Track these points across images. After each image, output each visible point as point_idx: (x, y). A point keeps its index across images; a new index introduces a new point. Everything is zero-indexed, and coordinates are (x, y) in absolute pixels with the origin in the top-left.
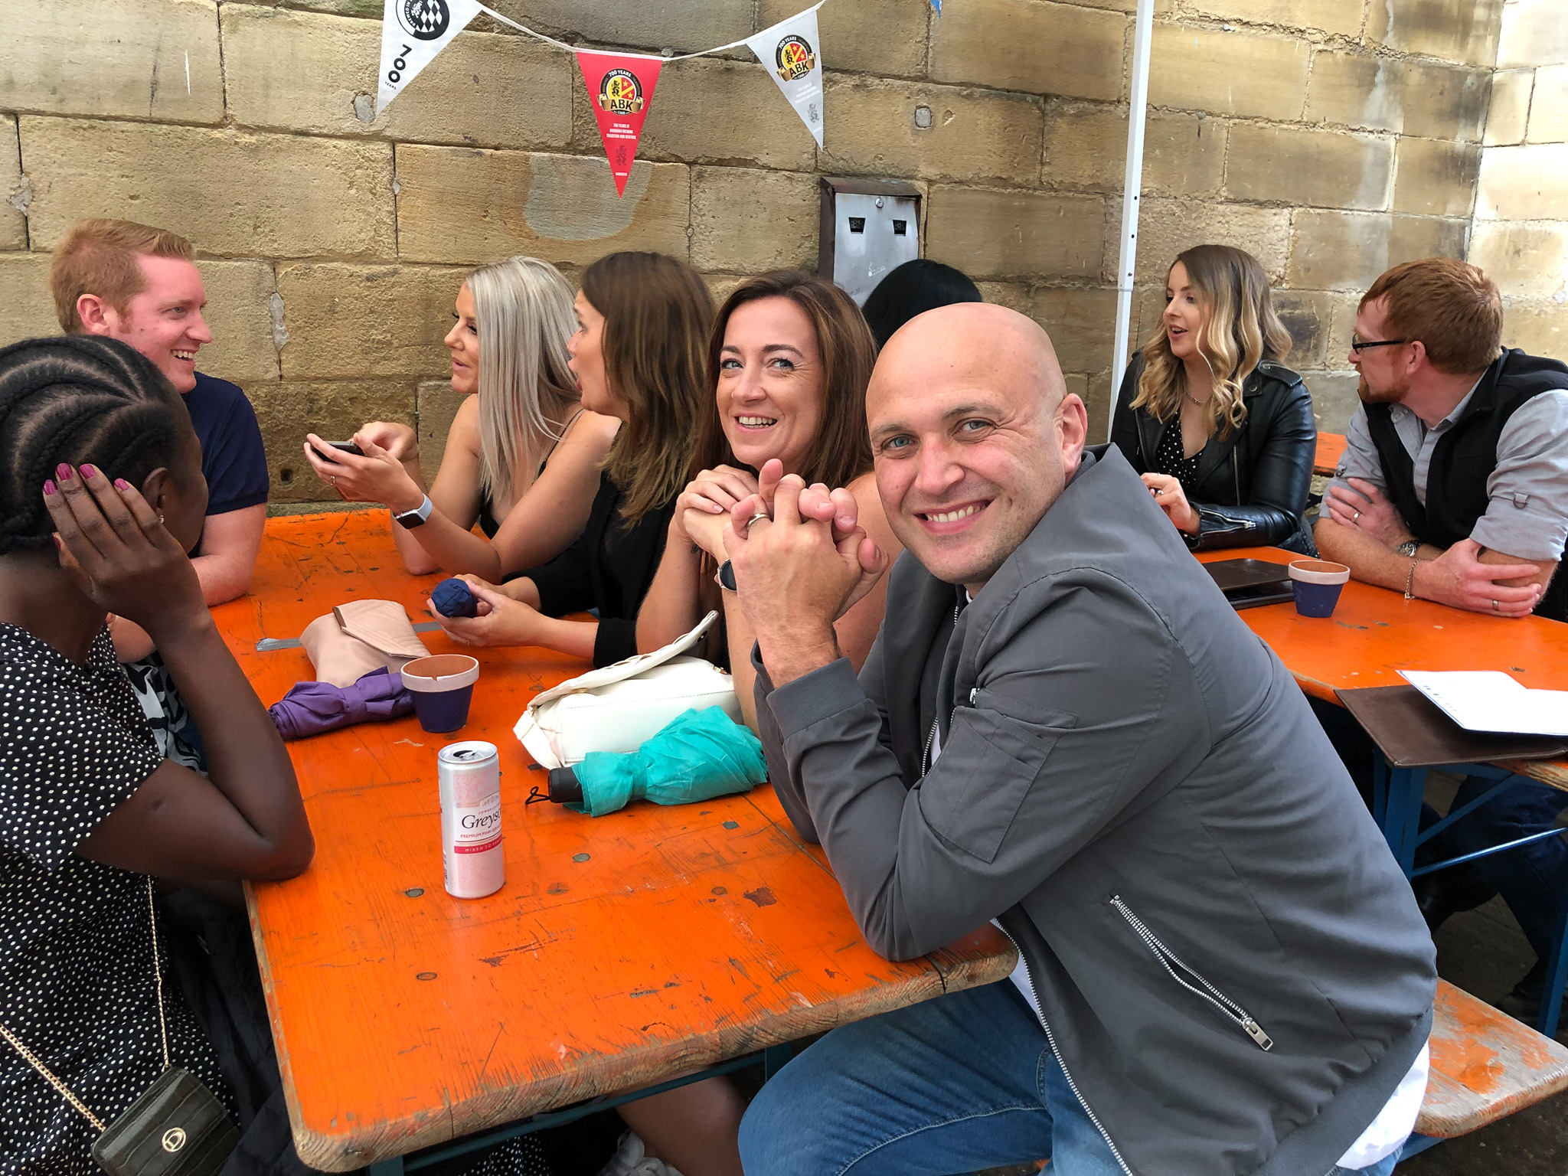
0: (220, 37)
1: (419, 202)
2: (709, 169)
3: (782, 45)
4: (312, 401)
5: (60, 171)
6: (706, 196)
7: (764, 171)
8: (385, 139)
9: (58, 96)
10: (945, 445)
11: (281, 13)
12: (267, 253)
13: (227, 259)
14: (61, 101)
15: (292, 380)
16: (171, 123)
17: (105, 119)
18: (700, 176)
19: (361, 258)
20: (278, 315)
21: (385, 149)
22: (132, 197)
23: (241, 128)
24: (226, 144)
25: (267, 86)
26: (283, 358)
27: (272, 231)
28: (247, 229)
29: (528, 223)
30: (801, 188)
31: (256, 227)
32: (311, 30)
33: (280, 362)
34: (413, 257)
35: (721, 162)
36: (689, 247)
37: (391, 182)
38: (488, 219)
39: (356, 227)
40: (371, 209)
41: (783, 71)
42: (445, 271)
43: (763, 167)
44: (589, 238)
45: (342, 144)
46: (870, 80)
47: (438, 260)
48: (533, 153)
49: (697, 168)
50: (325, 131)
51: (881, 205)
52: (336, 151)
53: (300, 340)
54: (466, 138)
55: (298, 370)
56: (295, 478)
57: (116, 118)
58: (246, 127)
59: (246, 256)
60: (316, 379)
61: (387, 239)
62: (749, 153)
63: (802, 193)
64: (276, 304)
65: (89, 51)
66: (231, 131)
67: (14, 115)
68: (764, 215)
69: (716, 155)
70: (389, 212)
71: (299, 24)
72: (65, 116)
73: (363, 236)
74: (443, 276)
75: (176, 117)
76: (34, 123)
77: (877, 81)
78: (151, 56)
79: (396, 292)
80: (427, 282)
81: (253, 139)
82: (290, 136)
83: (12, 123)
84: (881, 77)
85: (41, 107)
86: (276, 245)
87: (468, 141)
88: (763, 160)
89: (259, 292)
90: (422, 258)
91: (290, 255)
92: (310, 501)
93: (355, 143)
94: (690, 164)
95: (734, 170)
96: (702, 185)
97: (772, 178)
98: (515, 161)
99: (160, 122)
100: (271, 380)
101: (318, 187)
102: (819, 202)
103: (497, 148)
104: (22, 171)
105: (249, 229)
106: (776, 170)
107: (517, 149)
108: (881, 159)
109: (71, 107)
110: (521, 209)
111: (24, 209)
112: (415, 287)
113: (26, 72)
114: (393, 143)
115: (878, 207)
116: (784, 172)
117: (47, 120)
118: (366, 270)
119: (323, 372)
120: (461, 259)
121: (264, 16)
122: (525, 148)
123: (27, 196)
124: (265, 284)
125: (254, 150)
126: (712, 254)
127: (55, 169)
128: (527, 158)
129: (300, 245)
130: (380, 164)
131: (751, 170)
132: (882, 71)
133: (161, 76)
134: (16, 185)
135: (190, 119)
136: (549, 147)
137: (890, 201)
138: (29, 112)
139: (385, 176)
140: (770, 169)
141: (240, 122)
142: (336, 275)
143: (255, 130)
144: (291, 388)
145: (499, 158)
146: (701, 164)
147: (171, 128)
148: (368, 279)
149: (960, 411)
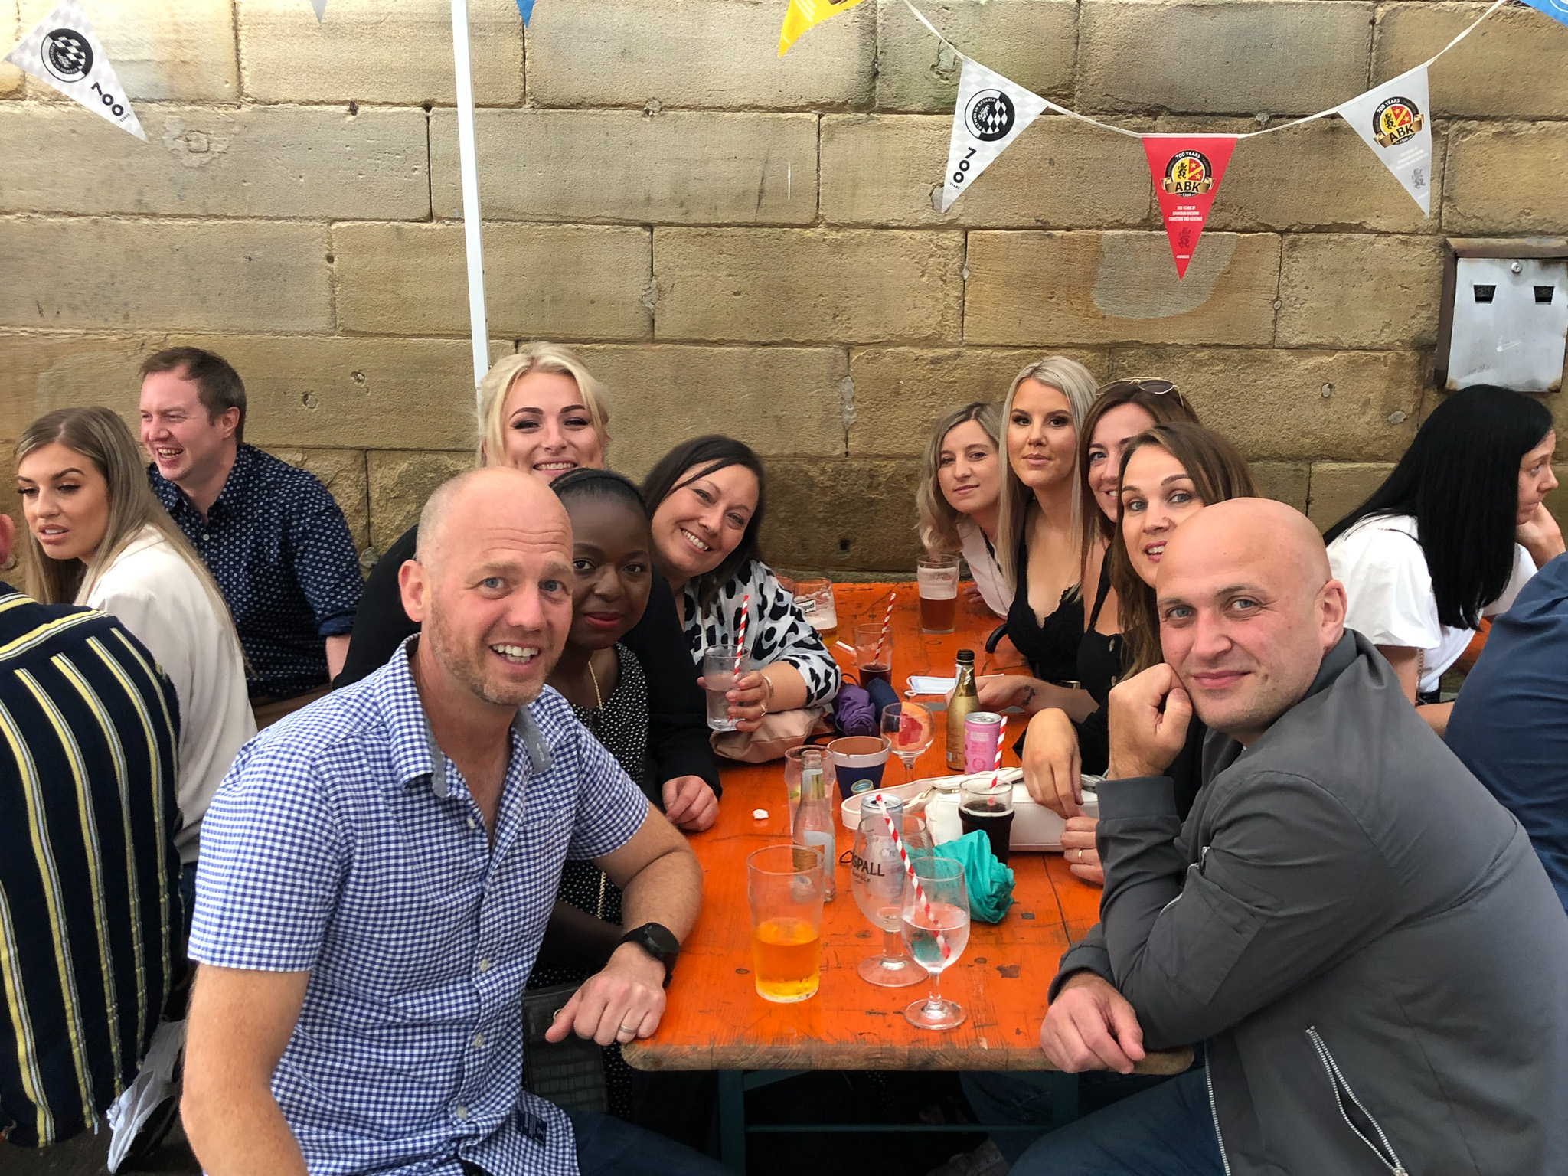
0: (818, 146)
1: (986, 287)
2: (1305, 237)
3: (1381, 109)
4: (872, 477)
5: (681, 273)
6: (1299, 267)
7: (1373, 236)
8: (958, 227)
9: (684, 209)
10: (1215, 620)
11: (873, 119)
12: (843, 340)
13: (809, 346)
14: (687, 212)
15: (856, 456)
16: (772, 226)
17: (719, 226)
18: (1293, 245)
19: (928, 342)
20: (849, 397)
21: (957, 237)
22: (736, 294)
23: (830, 226)
24: (815, 241)
25: (856, 186)
26: (850, 436)
27: (849, 319)
28: (827, 318)
29: (1095, 303)
30: (1420, 252)
31: (835, 316)
32: (897, 131)
33: (846, 440)
34: (975, 340)
35: (1319, 229)
36: (1275, 322)
37: (962, 267)
38: (1053, 300)
39: (924, 313)
40: (940, 295)
41: (1382, 137)
42: (1006, 353)
43: (1371, 231)
44: (1161, 315)
45: (918, 234)
46: (1516, 126)
47: (1001, 342)
48: (1107, 232)
49: (1291, 236)
50: (903, 224)
51: (1518, 270)
52: (912, 242)
53: (866, 420)
54: (1037, 221)
55: (862, 448)
56: (852, 548)
57: (728, 225)
58: (834, 225)
59: (825, 342)
60: (878, 456)
61: (953, 323)
62: (1354, 217)
63: (1421, 258)
64: (847, 386)
65: (711, 168)
66: (821, 230)
67: (649, 226)
68: (1371, 283)
69: (1314, 222)
70: (956, 297)
71: (887, 127)
72: (689, 226)
73: (930, 321)
74: (1005, 358)
75: (776, 220)
76: (663, 233)
77: (1528, 125)
78: (759, 167)
79: (957, 374)
80: (989, 363)
81: (839, 235)
82: (872, 230)
83: (648, 234)
84: (1534, 120)
85: (670, 219)
86: (850, 332)
87: (1039, 224)
88: (1372, 223)
89: (832, 375)
90: (984, 340)
91: (862, 341)
92: (864, 570)
93: (930, 232)
94: (1282, 233)
95: (1335, 236)
96: (1295, 254)
97: (1382, 243)
98: (1087, 241)
99: (763, 226)
100: (838, 457)
101: (892, 276)
102: (1442, 267)
103: (1068, 229)
104: (652, 275)
105: (829, 318)
106: (1387, 234)
107: (1090, 228)
108: (1528, 214)
109: (694, 218)
110: (1088, 289)
111: (651, 306)
112: (977, 369)
113: (661, 189)
114: (966, 230)
115: (1513, 271)
116: (1398, 236)
117: (674, 229)
118: (930, 354)
119: (885, 450)
120: (1023, 341)
121: (858, 123)
122: (1098, 228)
123: (655, 296)
124: (839, 368)
125: (838, 247)
126: (1303, 328)
127: (677, 272)
128: (1099, 238)
129: (872, 332)
130: (953, 252)
131: (1356, 236)
132: (1535, 113)
133: (767, 185)
134: (647, 287)
135: (786, 221)
136: (1124, 224)
137: (1532, 265)
138: (662, 224)
139: (955, 263)
140: (1380, 233)
141: (829, 221)
142: (904, 357)
143: (841, 227)
144: (855, 464)
145: (1070, 239)
146: (1296, 232)
147: (771, 230)
148: (932, 362)
149: (1230, 590)
